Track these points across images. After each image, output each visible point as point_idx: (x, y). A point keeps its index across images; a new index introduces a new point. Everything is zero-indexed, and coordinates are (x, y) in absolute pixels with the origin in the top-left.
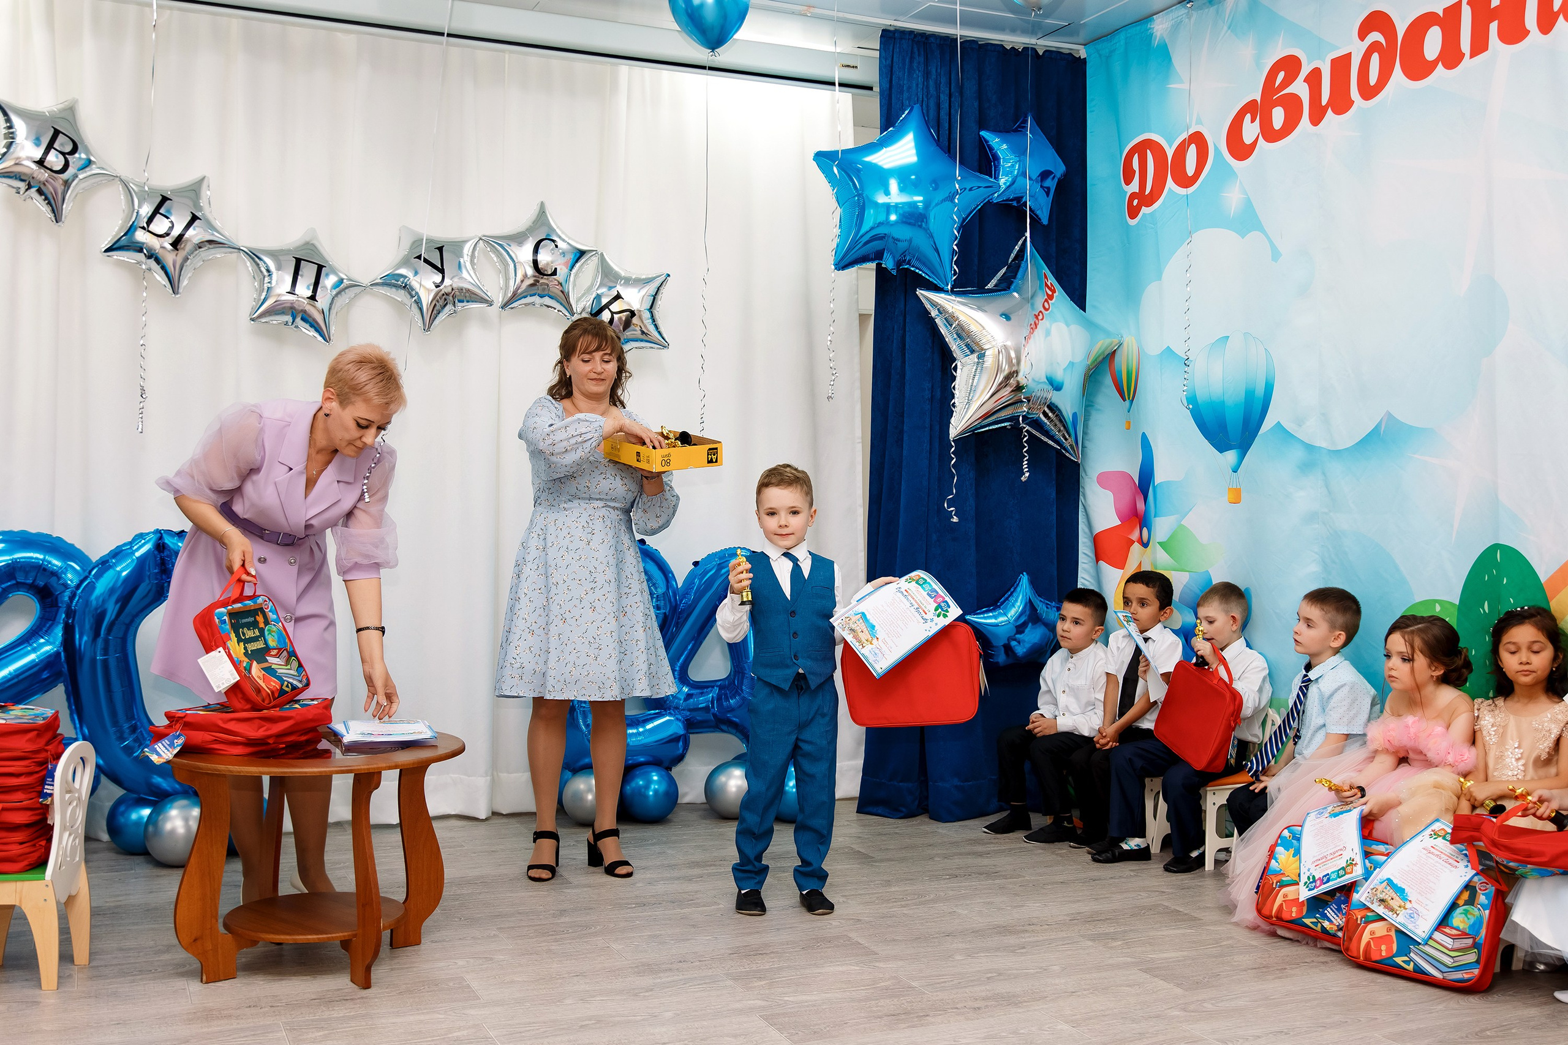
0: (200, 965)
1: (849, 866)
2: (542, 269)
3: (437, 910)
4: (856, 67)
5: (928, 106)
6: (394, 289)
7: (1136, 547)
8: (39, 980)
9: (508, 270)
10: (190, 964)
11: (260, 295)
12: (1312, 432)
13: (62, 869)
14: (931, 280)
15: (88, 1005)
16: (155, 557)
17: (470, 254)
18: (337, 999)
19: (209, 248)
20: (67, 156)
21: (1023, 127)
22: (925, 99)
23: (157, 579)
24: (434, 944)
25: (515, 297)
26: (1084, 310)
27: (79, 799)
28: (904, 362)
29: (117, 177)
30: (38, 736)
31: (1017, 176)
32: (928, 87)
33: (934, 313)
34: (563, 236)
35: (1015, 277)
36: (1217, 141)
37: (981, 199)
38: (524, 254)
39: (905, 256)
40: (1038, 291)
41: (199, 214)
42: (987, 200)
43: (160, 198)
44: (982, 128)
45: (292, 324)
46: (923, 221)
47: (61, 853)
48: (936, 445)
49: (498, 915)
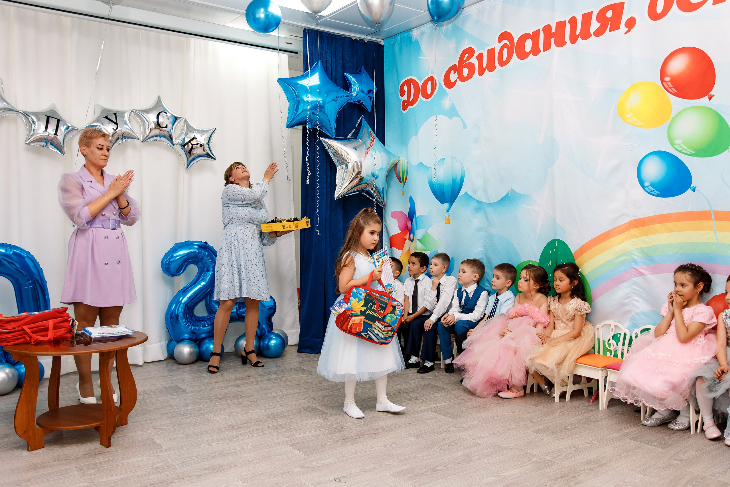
0: (27, 443)
2: (161, 125)
3: (135, 408)
4: (292, 44)
7: (409, 241)
9: (145, 125)
10: (22, 443)
11: (30, 133)
12: (480, 196)
14: (326, 133)
17: (128, 117)
19: (5, 111)
21: (361, 72)
25: (148, 137)
26: (385, 145)
31: (358, 92)
32: (322, 54)
33: (327, 148)
34: (169, 111)
35: (358, 133)
36: (440, 80)
37: (345, 101)
38: (153, 118)
39: (316, 124)
40: (368, 138)
42: (348, 101)
44: (344, 72)
45: (46, 146)
46: (322, 109)
48: (330, 201)
49: (159, 408)
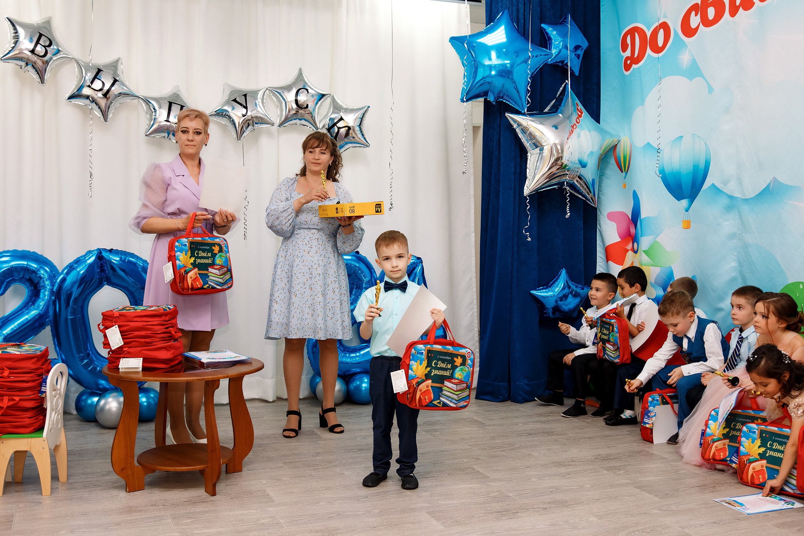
0: (125, 482)
1: (472, 429)
2: (301, 104)
3: (251, 453)
5: (512, 11)
6: (221, 118)
7: (630, 253)
8: (41, 490)
9: (282, 106)
10: (120, 482)
11: (150, 122)
12: (732, 189)
13: (52, 431)
14: (514, 107)
15: (67, 504)
16: (98, 263)
17: (261, 98)
18: (198, 501)
19: (123, 97)
20: (47, 48)
21: (565, 22)
22: (511, 7)
23: (98, 275)
24: (249, 471)
25: (287, 120)
26: (599, 123)
27: (60, 394)
28: (500, 153)
29: (73, 58)
30: (38, 360)
31: (561, 49)
33: (515, 126)
34: (312, 87)
35: (560, 106)
36: (675, 27)
37: (542, 61)
38: (290, 96)
39: (500, 94)
40: (573, 112)
41: (117, 79)
42: (545, 62)
43: (97, 70)
44: (541, 23)
45: (168, 137)
46: (509, 74)
47: (51, 423)
48: (517, 198)
49: (283, 456)
